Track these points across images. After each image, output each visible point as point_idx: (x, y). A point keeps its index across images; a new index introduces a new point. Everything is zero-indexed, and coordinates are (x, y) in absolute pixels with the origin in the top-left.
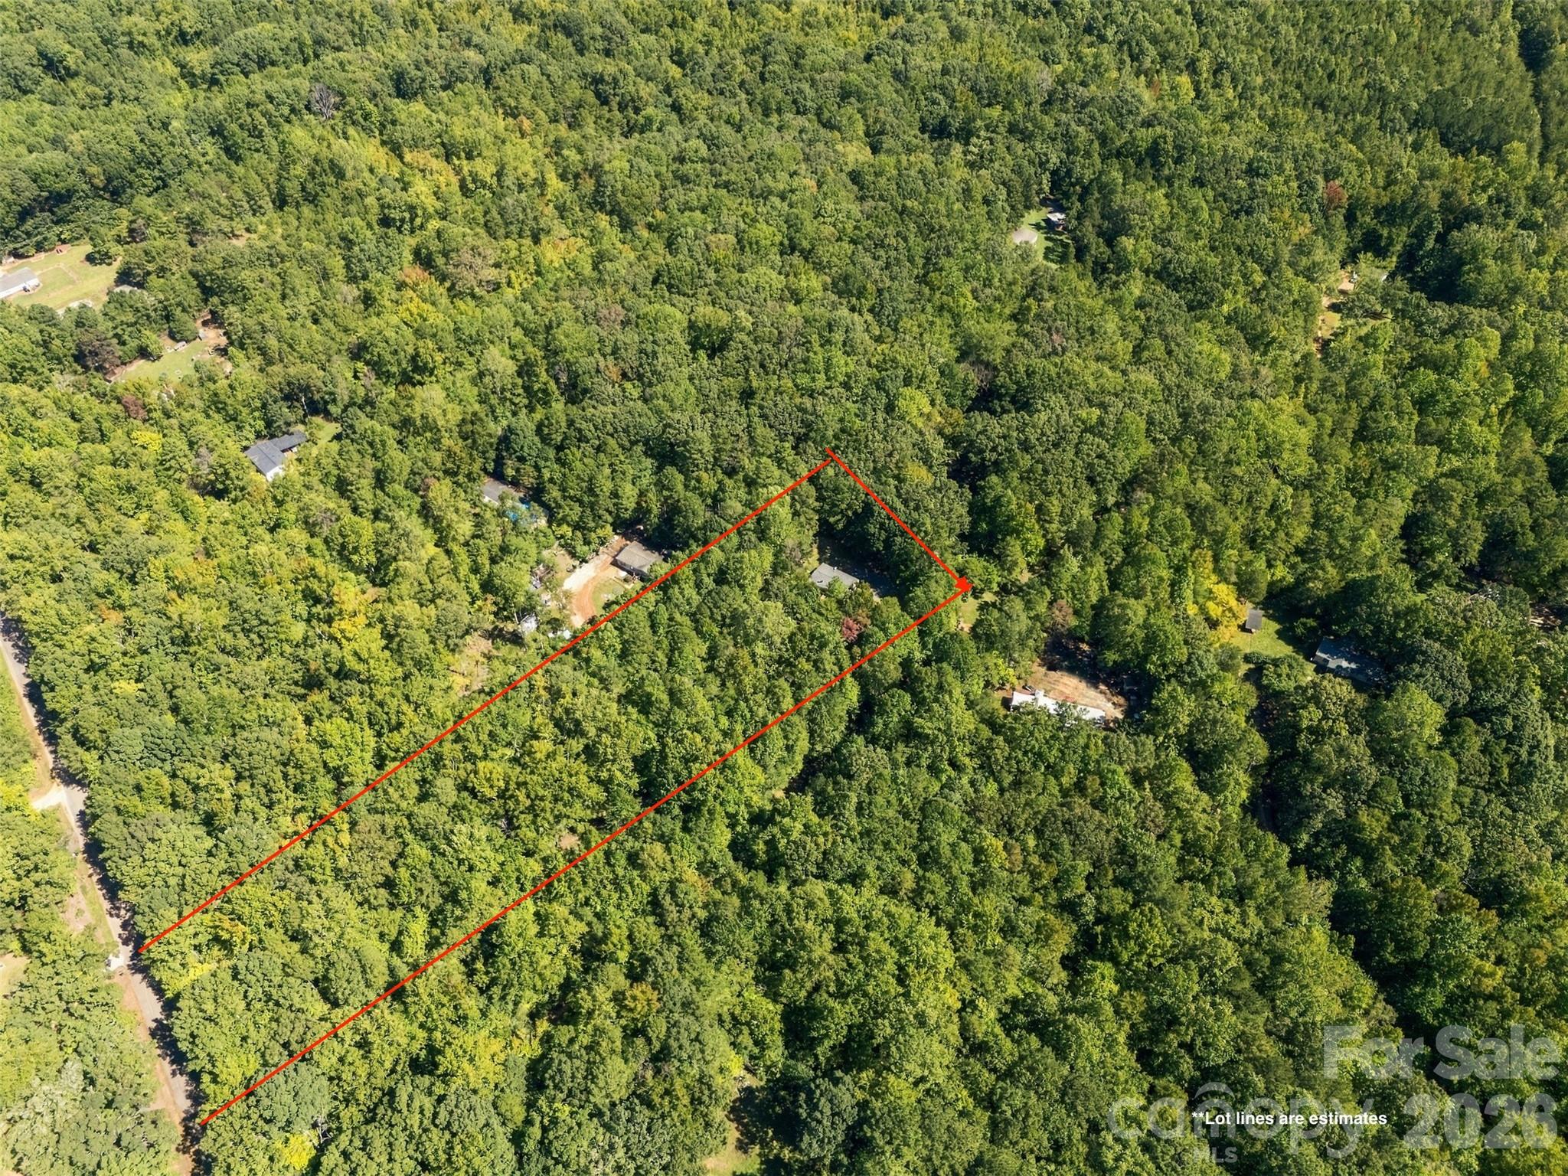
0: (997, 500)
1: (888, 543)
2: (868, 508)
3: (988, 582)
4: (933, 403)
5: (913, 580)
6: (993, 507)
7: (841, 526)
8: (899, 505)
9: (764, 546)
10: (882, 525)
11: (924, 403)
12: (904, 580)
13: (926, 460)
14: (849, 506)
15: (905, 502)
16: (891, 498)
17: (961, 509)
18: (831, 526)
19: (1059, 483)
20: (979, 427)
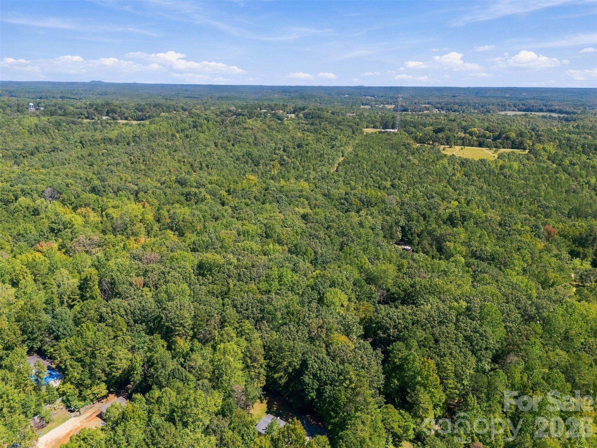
0: (405, 359)
1: (320, 392)
2: (304, 364)
3: (406, 429)
4: (349, 300)
5: (342, 425)
6: (401, 365)
7: (283, 381)
8: (327, 359)
9: (215, 392)
10: (315, 375)
11: (344, 298)
12: (335, 425)
13: (347, 332)
14: (290, 364)
15: (333, 359)
16: (323, 354)
17: (376, 367)
18: (275, 381)
19: (449, 348)
20: (384, 313)
